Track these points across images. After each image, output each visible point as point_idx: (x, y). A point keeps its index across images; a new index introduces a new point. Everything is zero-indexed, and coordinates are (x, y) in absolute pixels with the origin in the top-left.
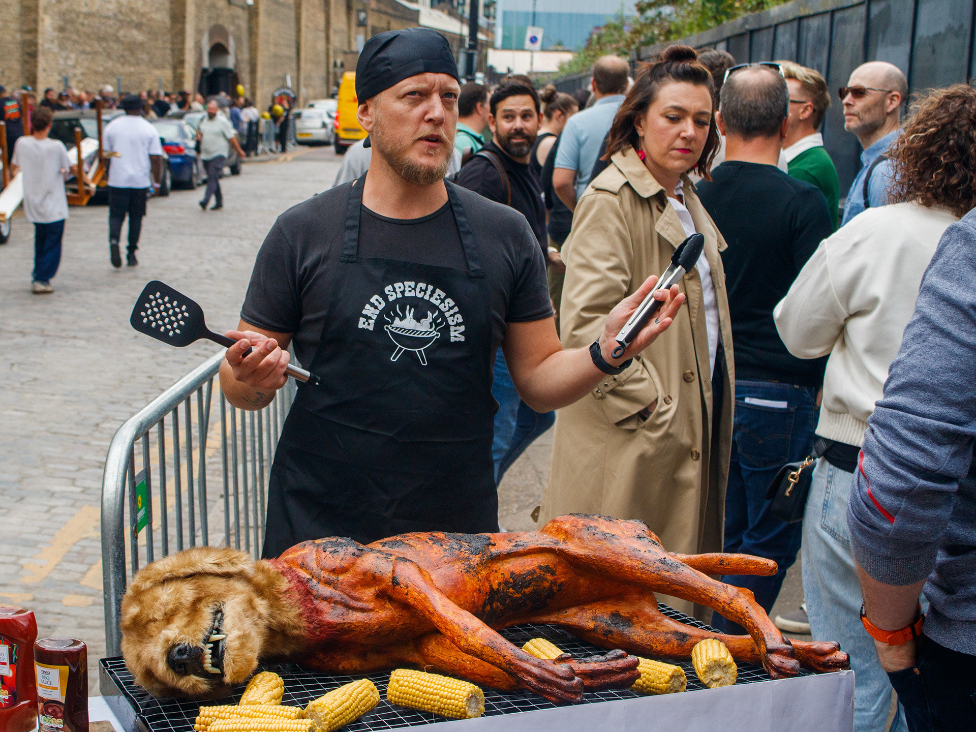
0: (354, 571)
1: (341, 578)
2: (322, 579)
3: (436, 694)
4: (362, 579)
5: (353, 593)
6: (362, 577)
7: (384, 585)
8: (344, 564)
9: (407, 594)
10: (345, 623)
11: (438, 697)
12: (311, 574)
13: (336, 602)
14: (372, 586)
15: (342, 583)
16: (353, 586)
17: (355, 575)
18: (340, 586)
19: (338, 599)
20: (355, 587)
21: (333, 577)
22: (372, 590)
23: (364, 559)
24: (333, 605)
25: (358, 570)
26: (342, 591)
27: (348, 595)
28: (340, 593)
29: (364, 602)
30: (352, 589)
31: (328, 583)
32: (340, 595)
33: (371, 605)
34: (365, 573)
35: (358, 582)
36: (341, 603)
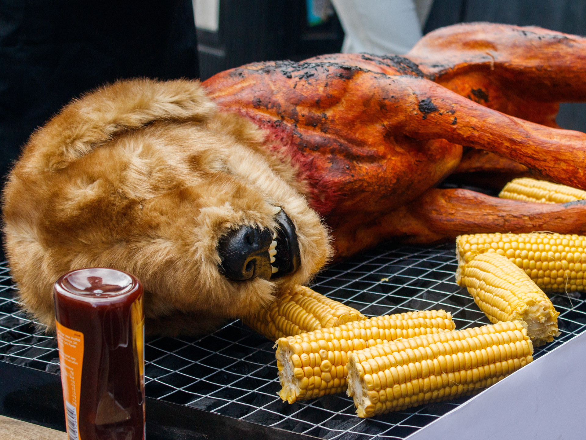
0: (346, 101)
1: (329, 113)
2: (301, 119)
3: (560, 259)
4: (364, 112)
5: (352, 135)
6: (363, 108)
7: (401, 117)
8: (331, 91)
9: (455, 123)
10: (355, 181)
11: (564, 262)
12: (278, 114)
13: (333, 152)
14: (377, 122)
15: (333, 121)
16: (350, 124)
17: (350, 108)
18: (331, 126)
19: (335, 146)
20: (354, 125)
21: (317, 114)
22: (378, 127)
23: (358, 82)
24: (329, 156)
25: (355, 99)
26: (336, 133)
27: (346, 138)
28: (334, 137)
29: (370, 145)
30: (351, 129)
31: (312, 123)
32: (335, 140)
33: (382, 149)
34: (367, 101)
35: (357, 118)
36: (341, 152)
